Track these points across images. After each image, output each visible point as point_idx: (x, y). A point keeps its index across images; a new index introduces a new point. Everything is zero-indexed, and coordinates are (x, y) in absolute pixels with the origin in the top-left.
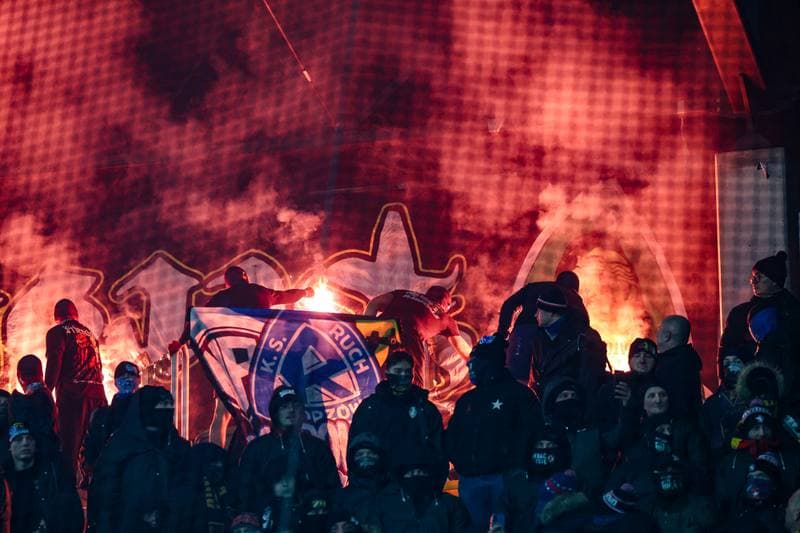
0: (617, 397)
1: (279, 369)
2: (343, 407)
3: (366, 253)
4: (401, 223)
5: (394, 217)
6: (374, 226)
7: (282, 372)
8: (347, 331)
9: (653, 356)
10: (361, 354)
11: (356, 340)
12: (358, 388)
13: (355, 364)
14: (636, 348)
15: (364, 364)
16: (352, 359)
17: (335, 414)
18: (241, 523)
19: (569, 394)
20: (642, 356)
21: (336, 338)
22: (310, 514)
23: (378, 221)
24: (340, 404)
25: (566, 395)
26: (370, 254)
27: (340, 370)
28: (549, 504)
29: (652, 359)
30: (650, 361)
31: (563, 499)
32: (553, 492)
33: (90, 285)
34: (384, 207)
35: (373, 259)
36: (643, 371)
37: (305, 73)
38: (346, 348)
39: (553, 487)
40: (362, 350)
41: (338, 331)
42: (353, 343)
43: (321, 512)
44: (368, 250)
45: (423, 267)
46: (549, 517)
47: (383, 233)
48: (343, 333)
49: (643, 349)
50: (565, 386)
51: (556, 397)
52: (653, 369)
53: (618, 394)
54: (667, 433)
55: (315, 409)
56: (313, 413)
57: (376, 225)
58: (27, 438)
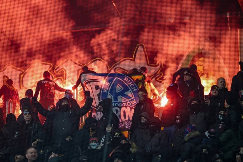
0: (206, 103)
1: (109, 92)
2: (129, 102)
3: (132, 59)
4: (143, 50)
5: (141, 48)
6: (134, 50)
7: (110, 92)
8: (129, 79)
9: (218, 91)
10: (134, 85)
11: (132, 82)
12: (133, 96)
13: (132, 89)
14: (213, 88)
15: (135, 88)
16: (131, 87)
17: (126, 104)
18: (93, 140)
19: (195, 102)
20: (215, 90)
21: (126, 81)
22: (114, 137)
23: (136, 49)
24: (128, 101)
25: (194, 102)
26: (133, 59)
27: (128, 91)
28: (187, 135)
29: (218, 92)
30: (217, 92)
31: (191, 133)
32: (189, 131)
33: (48, 68)
34: (138, 45)
35: (134, 60)
36: (215, 95)
37: (114, 4)
38: (129, 84)
39: (189, 130)
40: (134, 84)
41: (126, 79)
42: (131, 82)
43: (118, 136)
44: (132, 58)
45: (150, 63)
46: (187, 139)
47: (137, 52)
48: (128, 80)
49: (215, 89)
50: (194, 99)
51: (191, 103)
52: (218, 95)
53: (206, 102)
54: (222, 113)
55: (120, 103)
56: (120, 104)
57: (135, 50)
58: (28, 114)
